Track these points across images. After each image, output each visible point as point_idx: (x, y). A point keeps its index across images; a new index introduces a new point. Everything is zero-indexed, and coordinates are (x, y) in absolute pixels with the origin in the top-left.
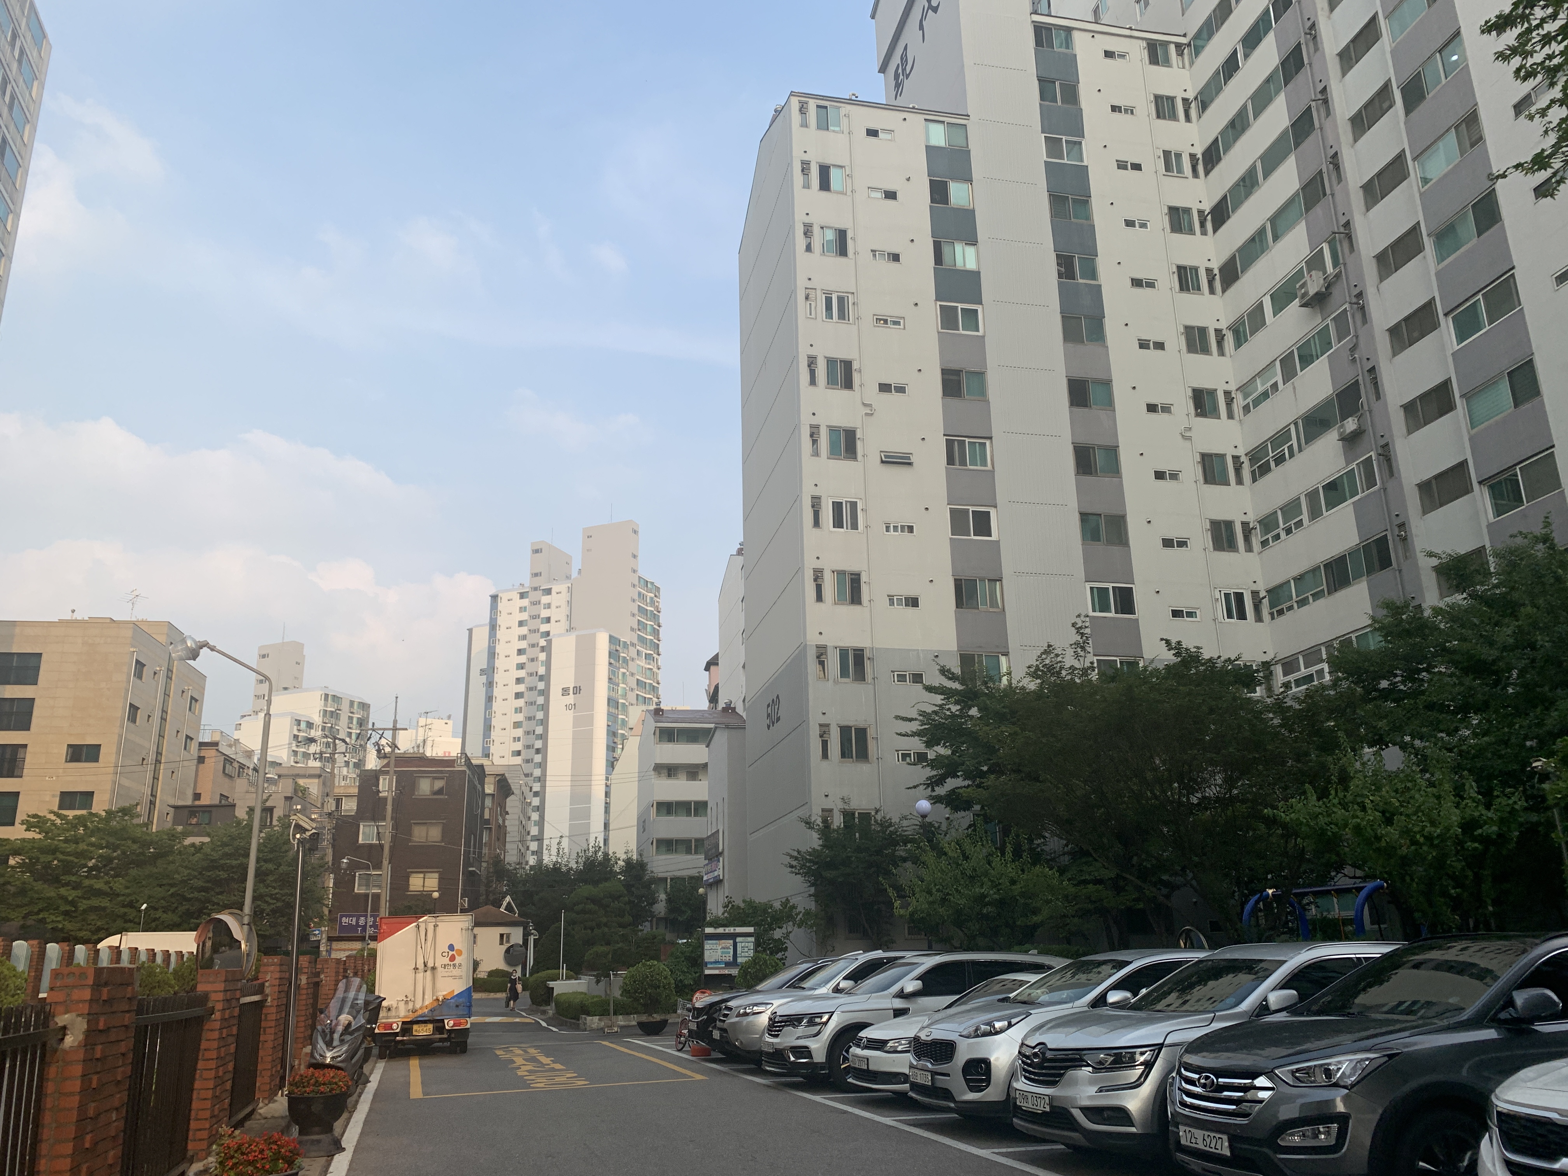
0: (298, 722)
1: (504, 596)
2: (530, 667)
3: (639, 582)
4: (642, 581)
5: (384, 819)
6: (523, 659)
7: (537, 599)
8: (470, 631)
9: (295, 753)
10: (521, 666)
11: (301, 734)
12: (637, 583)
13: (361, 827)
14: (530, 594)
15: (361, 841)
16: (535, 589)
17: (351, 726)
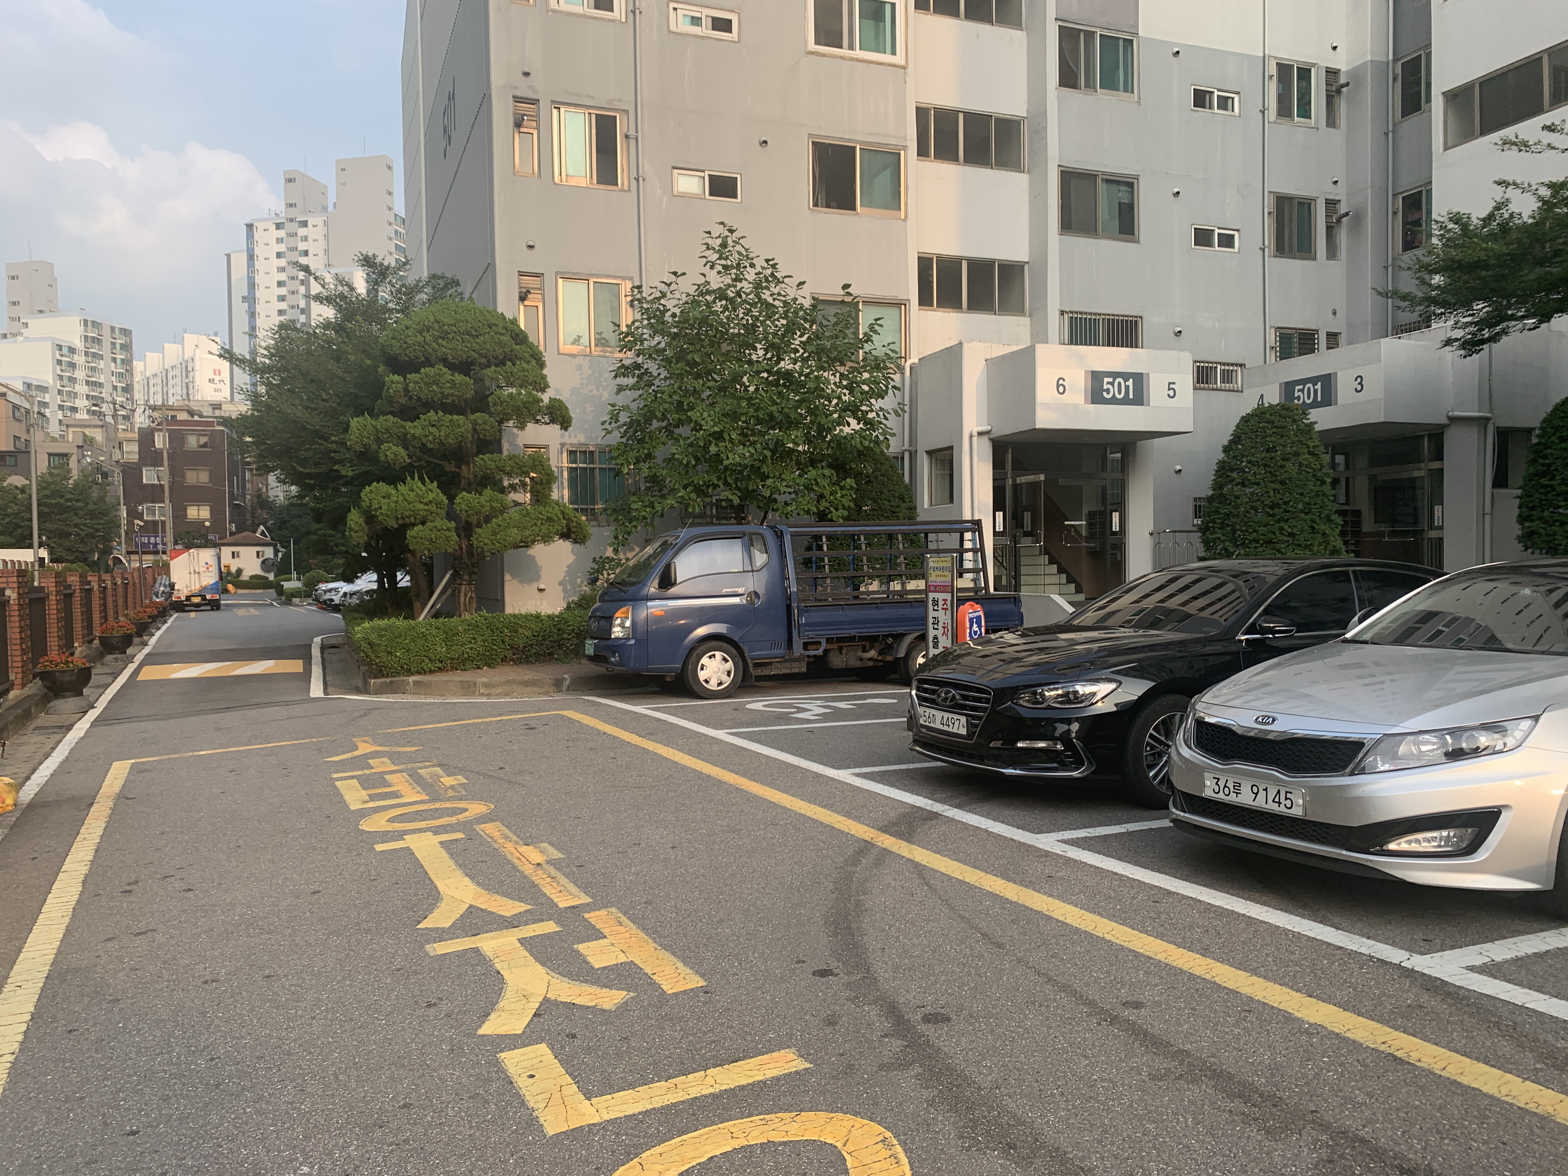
0: (60, 348)
1: (260, 226)
2: (291, 300)
3: (396, 220)
4: (398, 219)
5: (162, 465)
6: (283, 291)
7: (294, 231)
8: (228, 256)
9: (61, 377)
10: (282, 299)
11: (64, 359)
12: (393, 221)
13: (144, 472)
14: (286, 225)
15: (144, 481)
16: (291, 220)
17: (114, 351)
